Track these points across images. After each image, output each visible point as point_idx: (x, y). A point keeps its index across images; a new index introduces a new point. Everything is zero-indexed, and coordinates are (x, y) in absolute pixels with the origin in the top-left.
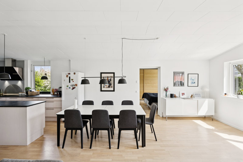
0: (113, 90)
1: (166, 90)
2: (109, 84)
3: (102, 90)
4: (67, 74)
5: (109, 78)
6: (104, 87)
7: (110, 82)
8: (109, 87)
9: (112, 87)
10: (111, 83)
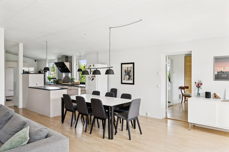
0: (132, 83)
1: (199, 86)
2: (129, 76)
3: (123, 82)
4: (89, 67)
5: (129, 69)
6: (124, 79)
7: (129, 74)
8: (129, 79)
9: (132, 79)
10: (131, 75)
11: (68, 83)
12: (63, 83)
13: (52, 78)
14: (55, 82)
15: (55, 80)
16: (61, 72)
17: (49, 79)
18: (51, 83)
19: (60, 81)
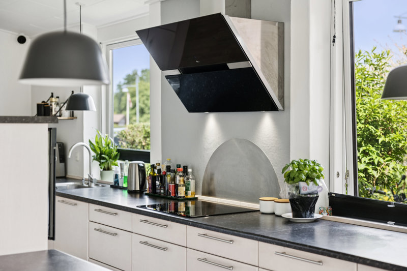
11: (257, 201)
12: (201, 198)
13: (124, 155)
14: (142, 185)
15: (142, 170)
16: (191, 109)
17: (100, 157)
18: (116, 186)
19: (179, 180)
